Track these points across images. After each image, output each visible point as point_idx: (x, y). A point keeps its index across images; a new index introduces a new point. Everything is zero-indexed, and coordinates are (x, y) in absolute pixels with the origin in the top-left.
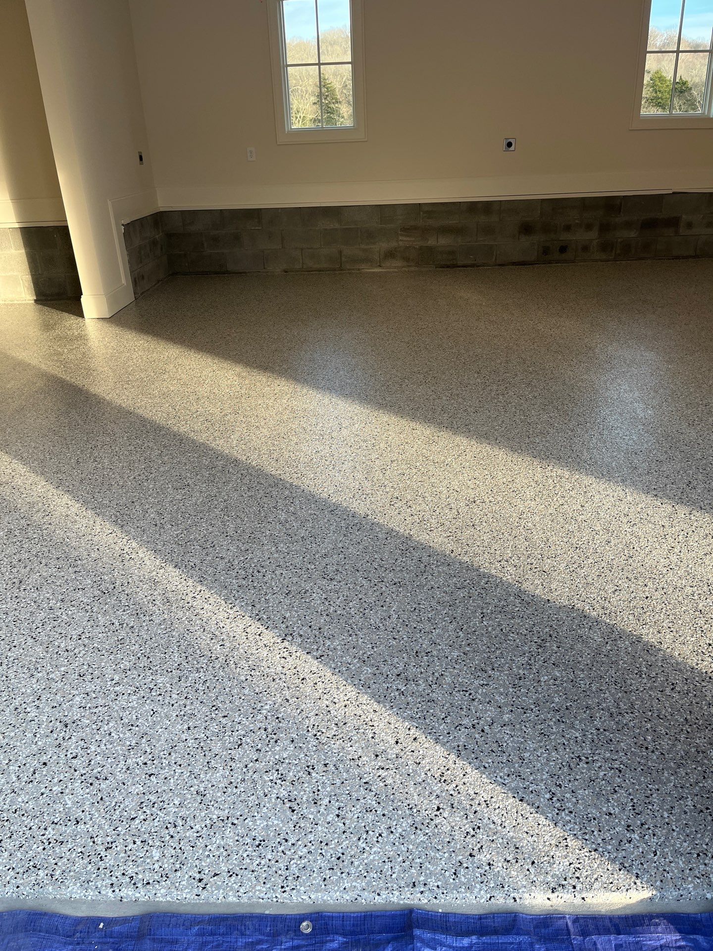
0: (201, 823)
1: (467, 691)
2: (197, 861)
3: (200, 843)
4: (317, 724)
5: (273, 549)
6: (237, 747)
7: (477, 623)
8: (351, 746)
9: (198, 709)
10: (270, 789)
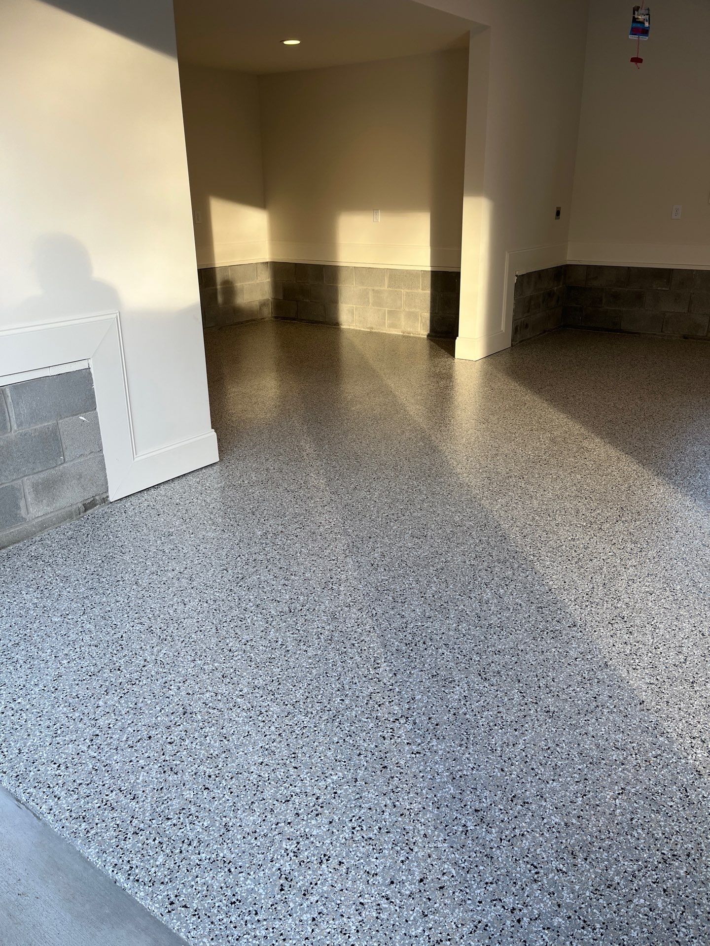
0: (209, 853)
1: (536, 867)
2: (183, 885)
3: (195, 871)
4: (363, 818)
5: (454, 625)
6: (283, 801)
7: (608, 797)
8: (377, 858)
9: (281, 749)
10: (279, 857)
